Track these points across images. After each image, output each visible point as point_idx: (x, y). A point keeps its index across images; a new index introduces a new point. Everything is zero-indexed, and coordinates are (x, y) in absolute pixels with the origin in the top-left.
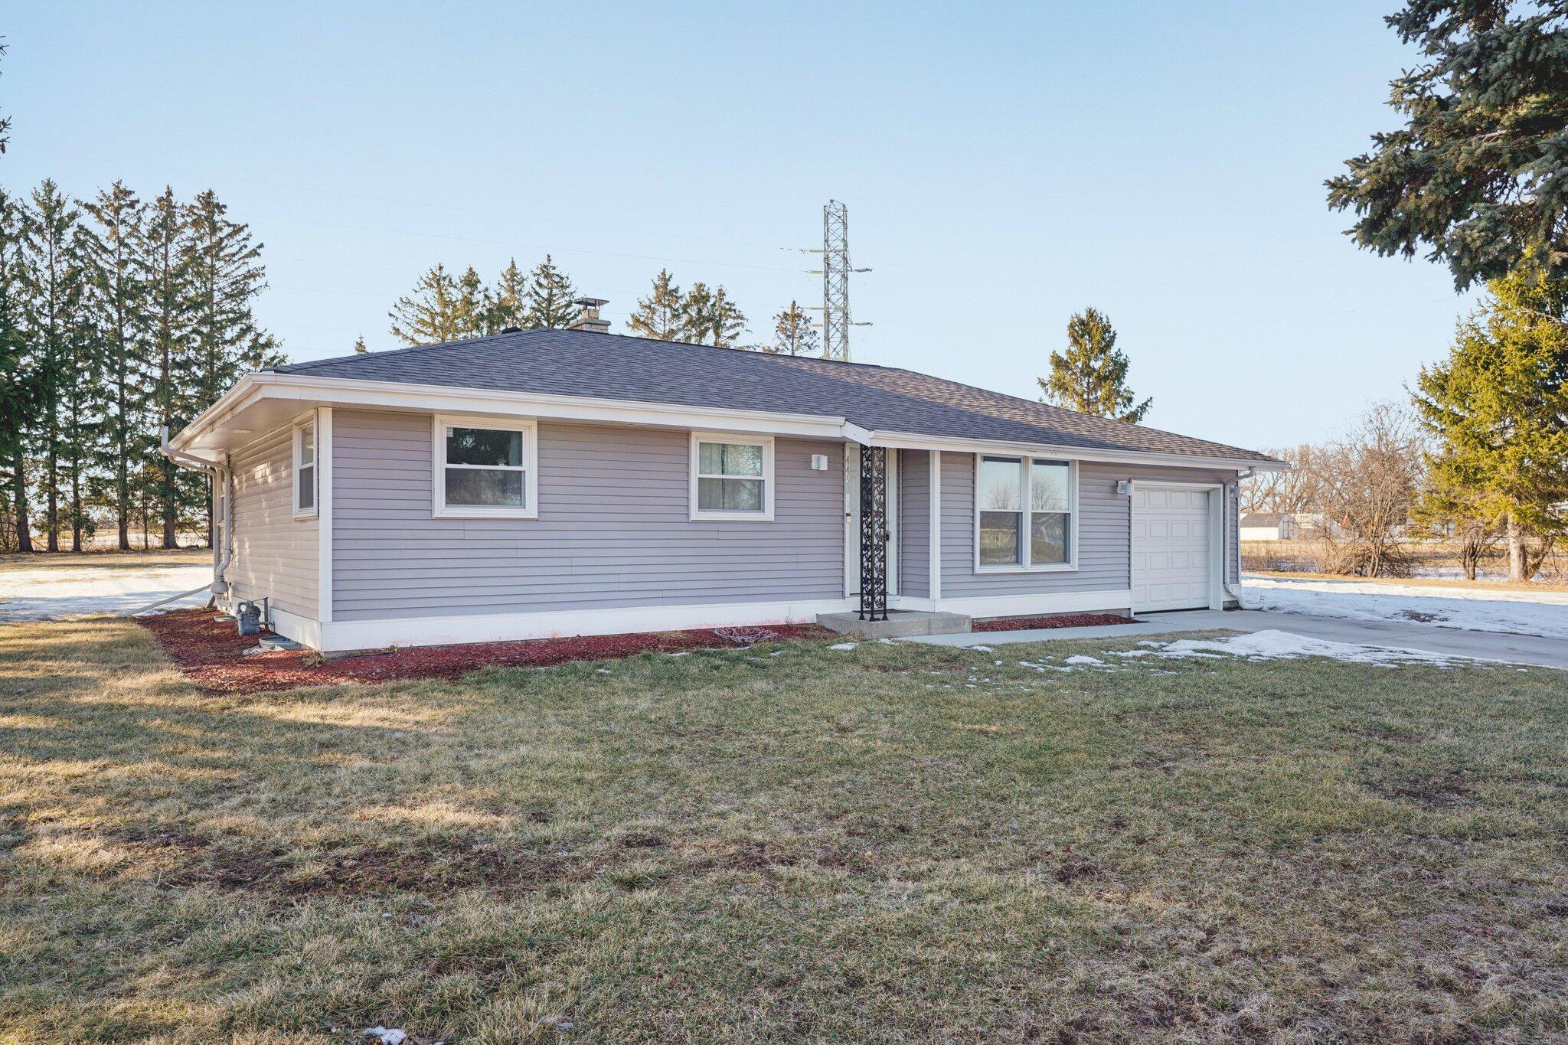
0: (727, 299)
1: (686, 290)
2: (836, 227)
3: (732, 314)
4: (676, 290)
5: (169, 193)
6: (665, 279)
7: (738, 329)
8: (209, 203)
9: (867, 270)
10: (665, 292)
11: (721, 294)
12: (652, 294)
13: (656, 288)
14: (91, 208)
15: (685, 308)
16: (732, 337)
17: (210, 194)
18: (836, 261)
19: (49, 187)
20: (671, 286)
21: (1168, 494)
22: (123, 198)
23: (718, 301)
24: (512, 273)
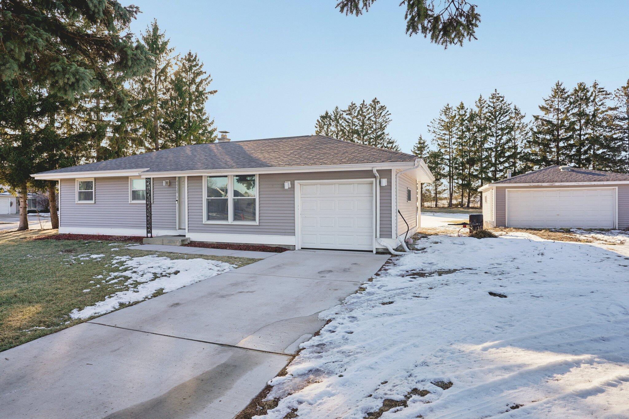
0: (598, 87)
1: (571, 89)
3: (603, 93)
4: (564, 90)
5: (364, 102)
6: (558, 85)
8: (375, 102)
10: (559, 91)
11: (595, 86)
12: (551, 93)
13: (553, 90)
14: (344, 111)
16: (601, 105)
19: (337, 108)
20: (562, 88)
21: (337, 186)
22: (352, 107)
23: (592, 90)
24: (480, 100)
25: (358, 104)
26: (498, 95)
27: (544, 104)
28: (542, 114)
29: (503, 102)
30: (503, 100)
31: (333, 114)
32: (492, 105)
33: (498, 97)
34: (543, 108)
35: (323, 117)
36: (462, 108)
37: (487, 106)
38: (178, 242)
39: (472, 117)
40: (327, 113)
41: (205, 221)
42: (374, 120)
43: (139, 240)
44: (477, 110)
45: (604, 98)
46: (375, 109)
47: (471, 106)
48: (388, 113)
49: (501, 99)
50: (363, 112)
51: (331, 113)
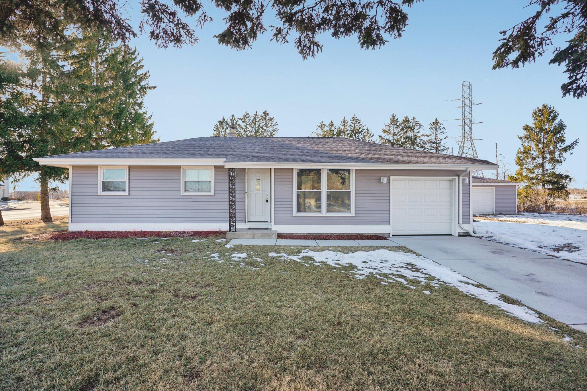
0: (416, 120)
1: (401, 119)
2: (467, 91)
3: (419, 125)
4: (397, 119)
5: (256, 113)
6: (393, 116)
7: (420, 130)
8: (266, 113)
9: (480, 103)
10: (394, 120)
11: (414, 119)
12: (389, 121)
13: (391, 119)
14: (240, 119)
15: (400, 125)
16: (418, 132)
17: (266, 111)
18: (467, 102)
19: (233, 116)
20: (396, 118)
21: (423, 182)
22: (247, 115)
23: (412, 121)
24: (344, 121)
25: (252, 114)
26: (356, 119)
27: (384, 128)
28: (383, 135)
29: (360, 124)
30: (360, 122)
31: (230, 120)
32: (353, 125)
33: (356, 120)
34: (384, 131)
35: (221, 123)
36: (332, 125)
37: (349, 125)
38: (274, 235)
39: (340, 132)
40: (224, 119)
41: (295, 213)
42: (265, 128)
43: (221, 234)
44: (342, 128)
45: (420, 128)
46: (265, 119)
47: (338, 125)
48: (276, 124)
49: (359, 121)
50: (256, 121)
51: (228, 119)
